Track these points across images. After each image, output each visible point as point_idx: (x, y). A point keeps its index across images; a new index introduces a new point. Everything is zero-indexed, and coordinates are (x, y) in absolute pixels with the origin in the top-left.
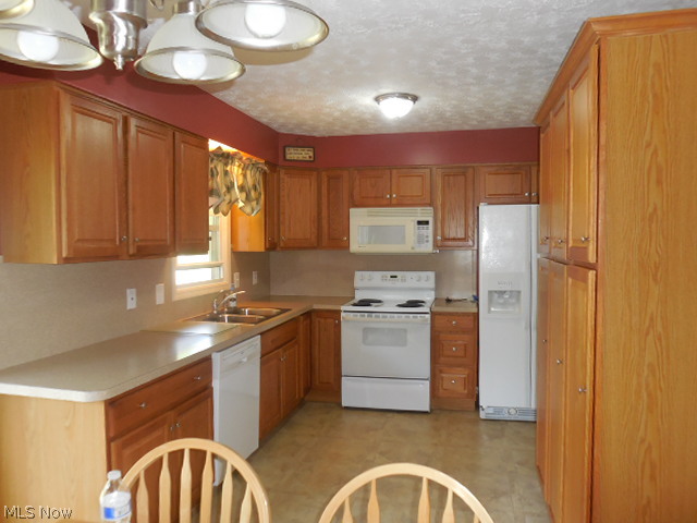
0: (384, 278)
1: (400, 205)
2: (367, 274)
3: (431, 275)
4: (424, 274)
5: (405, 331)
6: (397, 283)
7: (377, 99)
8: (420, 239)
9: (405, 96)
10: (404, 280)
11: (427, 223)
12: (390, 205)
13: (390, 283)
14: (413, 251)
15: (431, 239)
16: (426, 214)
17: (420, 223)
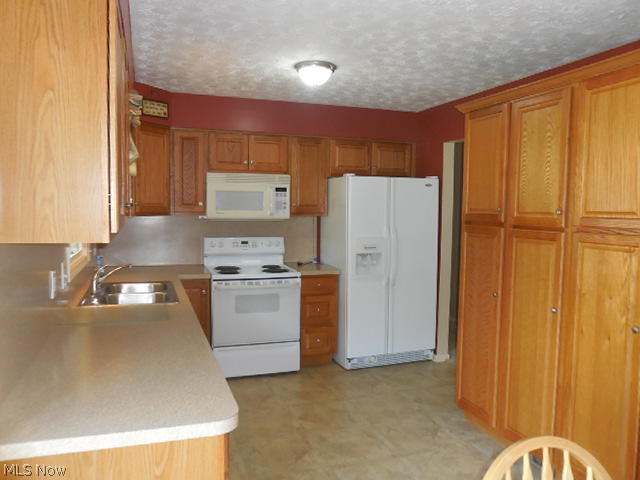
0: (235, 244)
1: (257, 171)
2: (216, 240)
3: (281, 240)
4: (273, 240)
5: (276, 296)
6: (249, 249)
7: (297, 66)
8: (278, 206)
9: (327, 65)
10: (255, 245)
11: (285, 190)
12: (247, 171)
13: (241, 249)
14: (271, 217)
15: (288, 206)
16: (284, 181)
17: (277, 190)
